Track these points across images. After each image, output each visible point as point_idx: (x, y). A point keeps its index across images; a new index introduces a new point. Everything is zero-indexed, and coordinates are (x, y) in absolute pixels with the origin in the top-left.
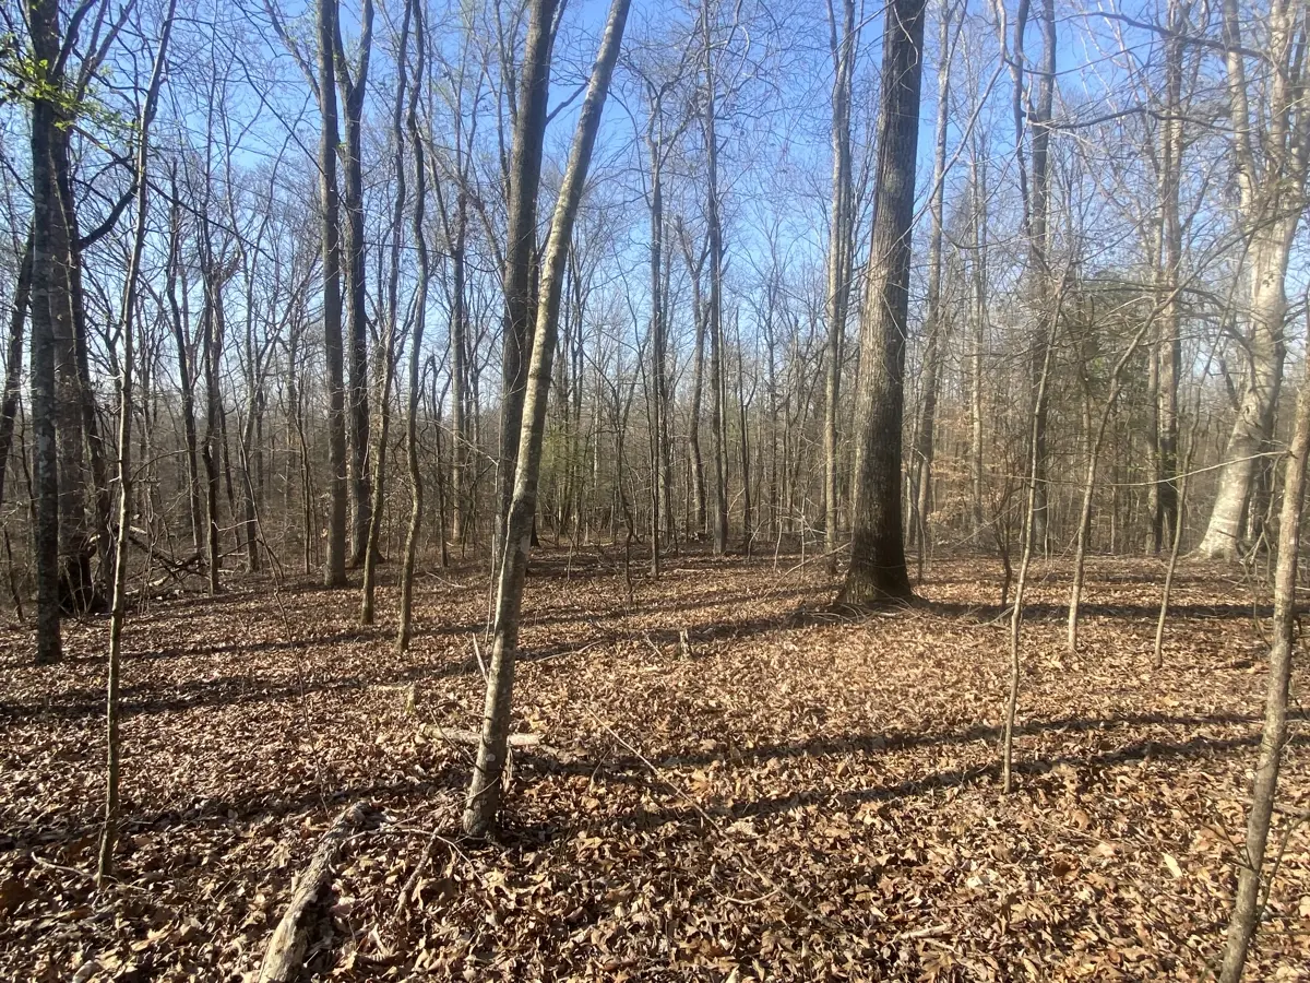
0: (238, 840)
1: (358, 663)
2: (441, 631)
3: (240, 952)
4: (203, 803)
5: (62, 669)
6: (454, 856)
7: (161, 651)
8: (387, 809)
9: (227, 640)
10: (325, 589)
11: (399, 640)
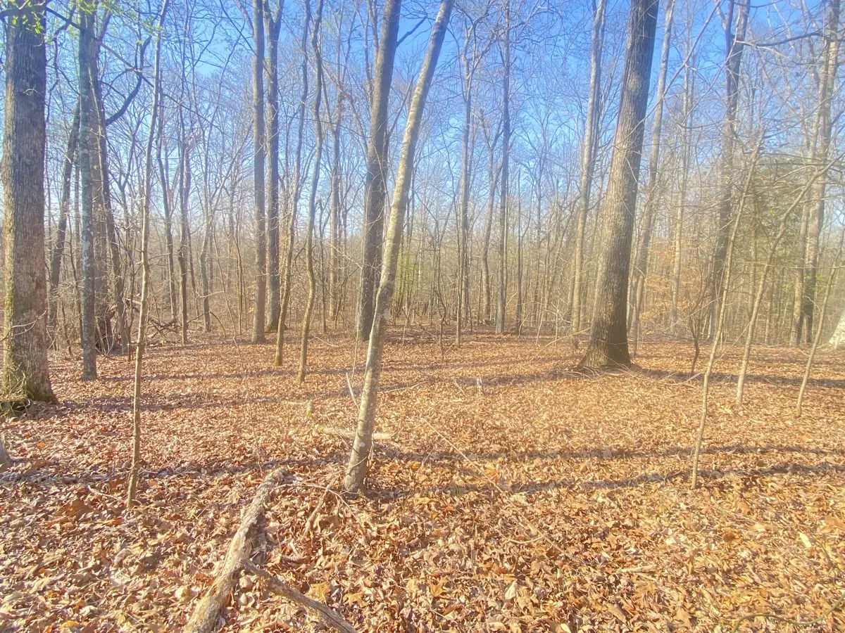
0: (208, 486)
1: (274, 388)
2: (323, 372)
3: (212, 550)
4: (186, 464)
5: (97, 383)
6: (338, 502)
7: (155, 375)
8: (297, 473)
9: (194, 371)
10: (253, 343)
11: (299, 376)
